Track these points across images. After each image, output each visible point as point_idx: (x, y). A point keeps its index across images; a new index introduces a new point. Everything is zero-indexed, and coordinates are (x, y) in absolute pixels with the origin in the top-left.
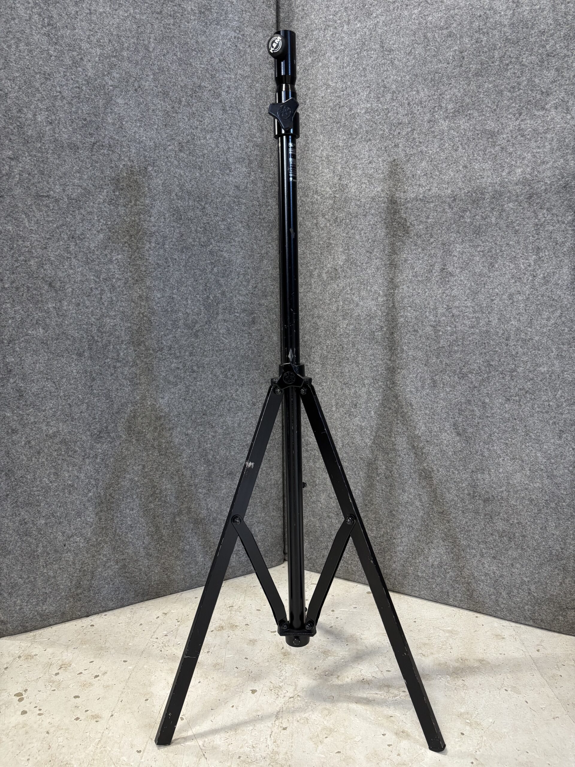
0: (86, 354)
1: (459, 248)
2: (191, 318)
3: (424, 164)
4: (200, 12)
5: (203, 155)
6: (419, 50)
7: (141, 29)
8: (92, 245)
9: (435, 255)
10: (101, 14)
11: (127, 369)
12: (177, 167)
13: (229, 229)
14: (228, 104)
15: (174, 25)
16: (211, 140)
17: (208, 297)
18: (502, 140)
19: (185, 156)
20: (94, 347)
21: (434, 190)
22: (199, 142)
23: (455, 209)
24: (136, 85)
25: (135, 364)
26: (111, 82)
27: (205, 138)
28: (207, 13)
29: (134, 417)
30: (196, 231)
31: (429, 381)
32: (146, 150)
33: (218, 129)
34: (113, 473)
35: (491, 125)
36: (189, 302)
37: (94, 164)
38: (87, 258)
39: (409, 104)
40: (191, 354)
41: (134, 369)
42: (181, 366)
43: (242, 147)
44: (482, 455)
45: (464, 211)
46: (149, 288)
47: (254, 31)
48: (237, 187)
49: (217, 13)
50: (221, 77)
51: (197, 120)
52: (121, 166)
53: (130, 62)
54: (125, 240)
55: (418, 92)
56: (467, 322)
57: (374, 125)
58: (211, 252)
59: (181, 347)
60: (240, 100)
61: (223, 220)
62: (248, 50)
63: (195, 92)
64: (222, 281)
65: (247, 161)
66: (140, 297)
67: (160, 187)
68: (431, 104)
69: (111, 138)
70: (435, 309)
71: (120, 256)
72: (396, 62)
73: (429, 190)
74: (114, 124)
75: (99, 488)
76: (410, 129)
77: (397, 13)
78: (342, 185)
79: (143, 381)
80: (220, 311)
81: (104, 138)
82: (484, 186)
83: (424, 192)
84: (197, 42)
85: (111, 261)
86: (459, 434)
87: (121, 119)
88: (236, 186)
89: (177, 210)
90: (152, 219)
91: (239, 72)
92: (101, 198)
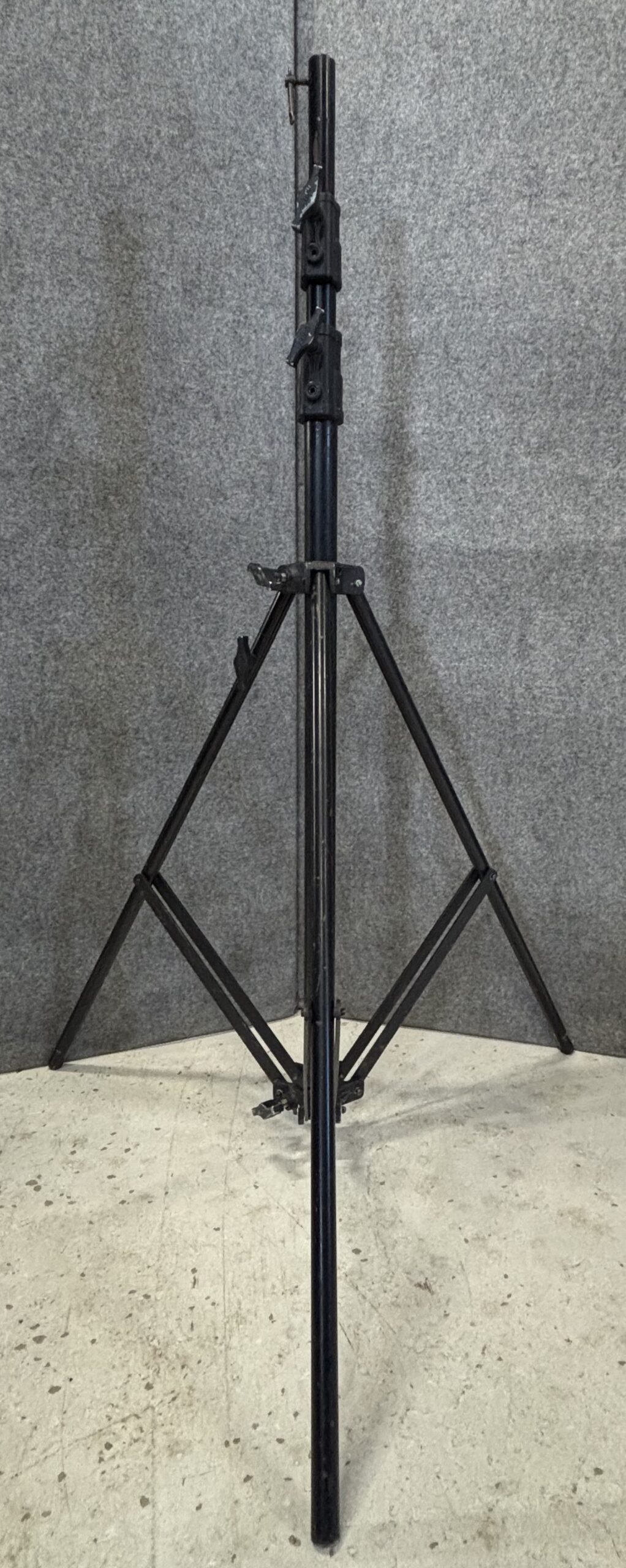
0: (22, 739)
1: (542, 614)
2: (166, 692)
3: (499, 507)
4: (185, 290)
5: (186, 479)
6: (495, 364)
7: (103, 317)
8: (31, 601)
9: (511, 623)
10: (47, 301)
11: (78, 757)
12: (149, 496)
13: (223, 575)
14: (223, 409)
15: (147, 309)
16: (198, 459)
17: (191, 665)
18: (597, 489)
19: (160, 480)
20: (33, 730)
21: (512, 543)
22: (181, 462)
23: (538, 568)
24: (94, 390)
25: (88, 751)
26: (58, 390)
27: (189, 456)
28: (194, 291)
29: (86, 819)
30: (177, 578)
31: (501, 775)
32: (105, 475)
33: (208, 444)
34: (57, 891)
35: (583, 470)
36: (165, 671)
37: (35, 495)
38: (24, 617)
39: (480, 430)
40: (167, 739)
41: (87, 758)
42: (151, 755)
43: (243, 466)
44: (567, 864)
45: (550, 571)
46: (110, 653)
47: (262, 311)
48: (235, 520)
49: (210, 290)
50: (213, 374)
51: (179, 433)
52: (72, 497)
53: (86, 361)
54: (77, 592)
55: (493, 417)
56: (552, 706)
57: (434, 451)
58: (198, 606)
59: (152, 731)
60: (240, 403)
61: (215, 563)
62: (253, 337)
63: (176, 395)
64: (212, 643)
65: (249, 485)
66: (97, 665)
67: (126, 522)
68: (509, 435)
69: (57, 460)
70: (512, 687)
71: (69, 614)
72: (465, 375)
73: (507, 542)
74: (61, 443)
75: (38, 910)
76: (481, 462)
77: (467, 312)
78: (390, 525)
79: (99, 773)
80: (208, 681)
81: (48, 461)
82: (575, 542)
83: (500, 544)
84: (180, 331)
85: (57, 620)
86: (538, 839)
87: (71, 435)
88: (232, 519)
89: (150, 552)
90: (115, 564)
91: (240, 366)
92: (43, 538)
